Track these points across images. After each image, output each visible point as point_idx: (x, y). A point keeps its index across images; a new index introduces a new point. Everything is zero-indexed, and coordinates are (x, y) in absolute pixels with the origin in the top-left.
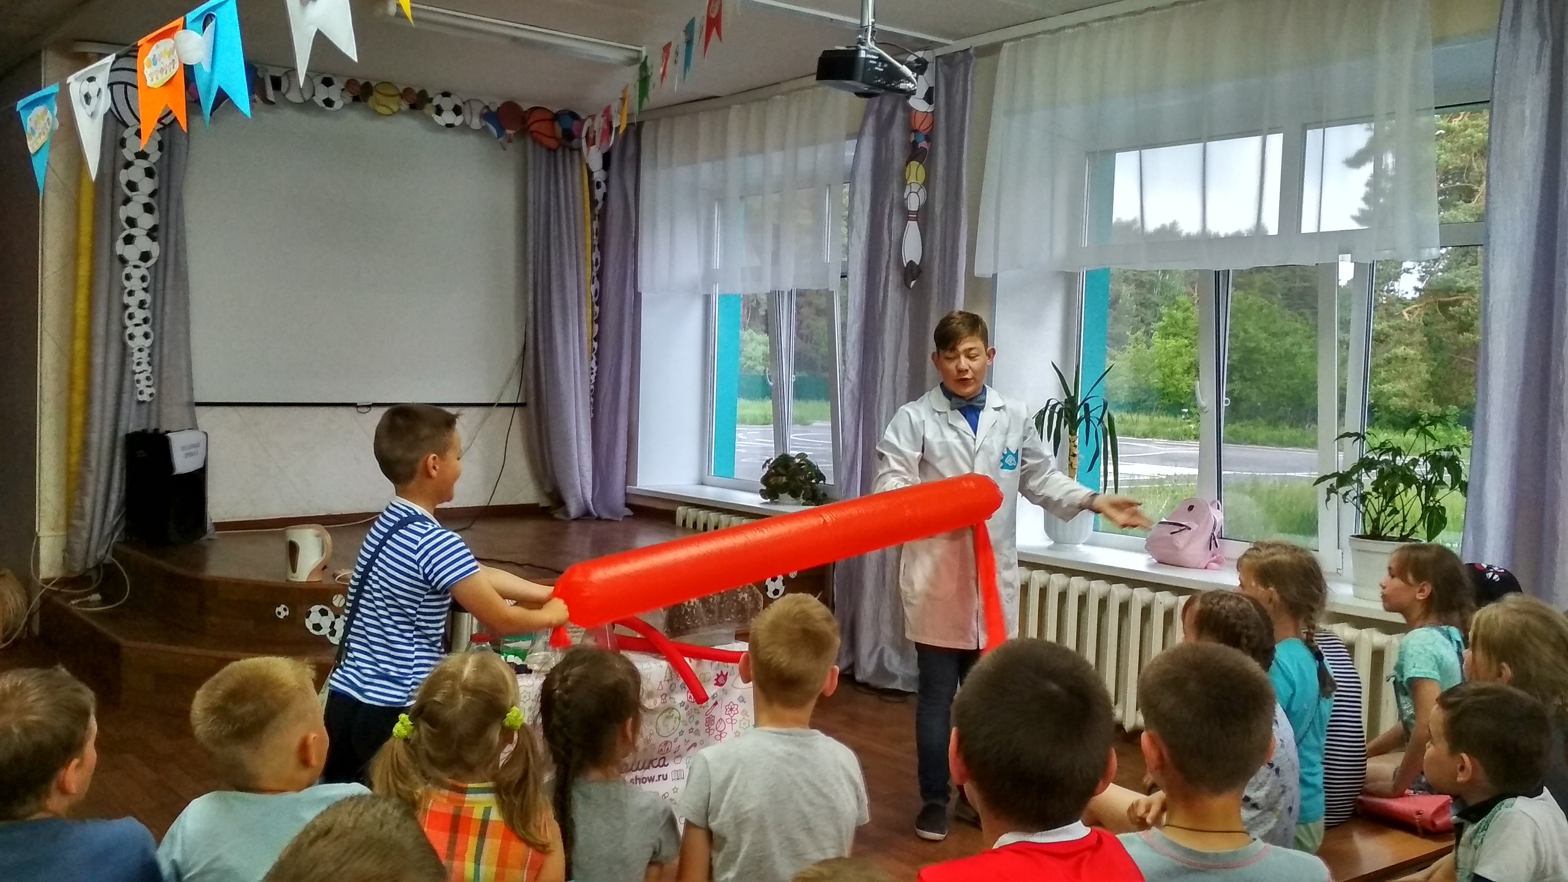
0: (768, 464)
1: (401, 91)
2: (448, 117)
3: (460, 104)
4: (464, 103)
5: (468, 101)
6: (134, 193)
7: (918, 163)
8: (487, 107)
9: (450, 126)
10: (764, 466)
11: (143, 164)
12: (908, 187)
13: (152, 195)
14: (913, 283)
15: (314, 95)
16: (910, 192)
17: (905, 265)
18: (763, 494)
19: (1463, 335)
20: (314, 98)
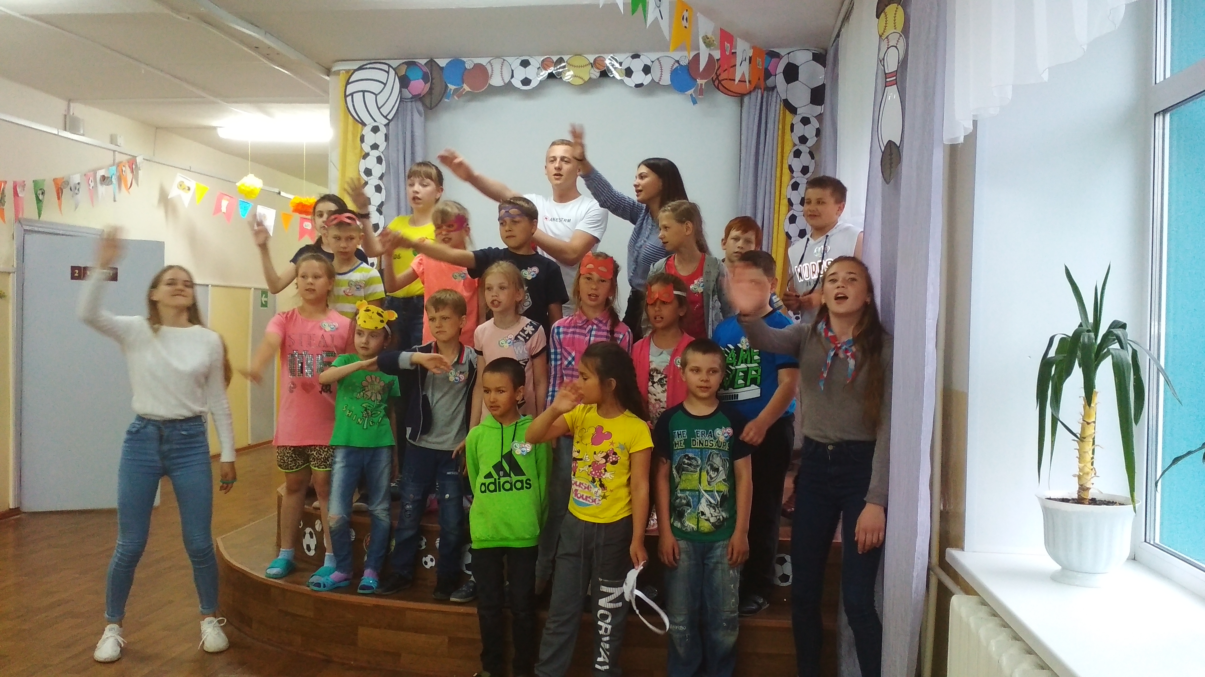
1: (592, 62)
2: (639, 77)
3: (649, 64)
4: (653, 62)
5: (658, 59)
6: (369, 178)
8: (678, 62)
9: (638, 86)
11: (375, 153)
13: (381, 178)
15: (512, 76)
16: (888, 48)
20: (512, 80)
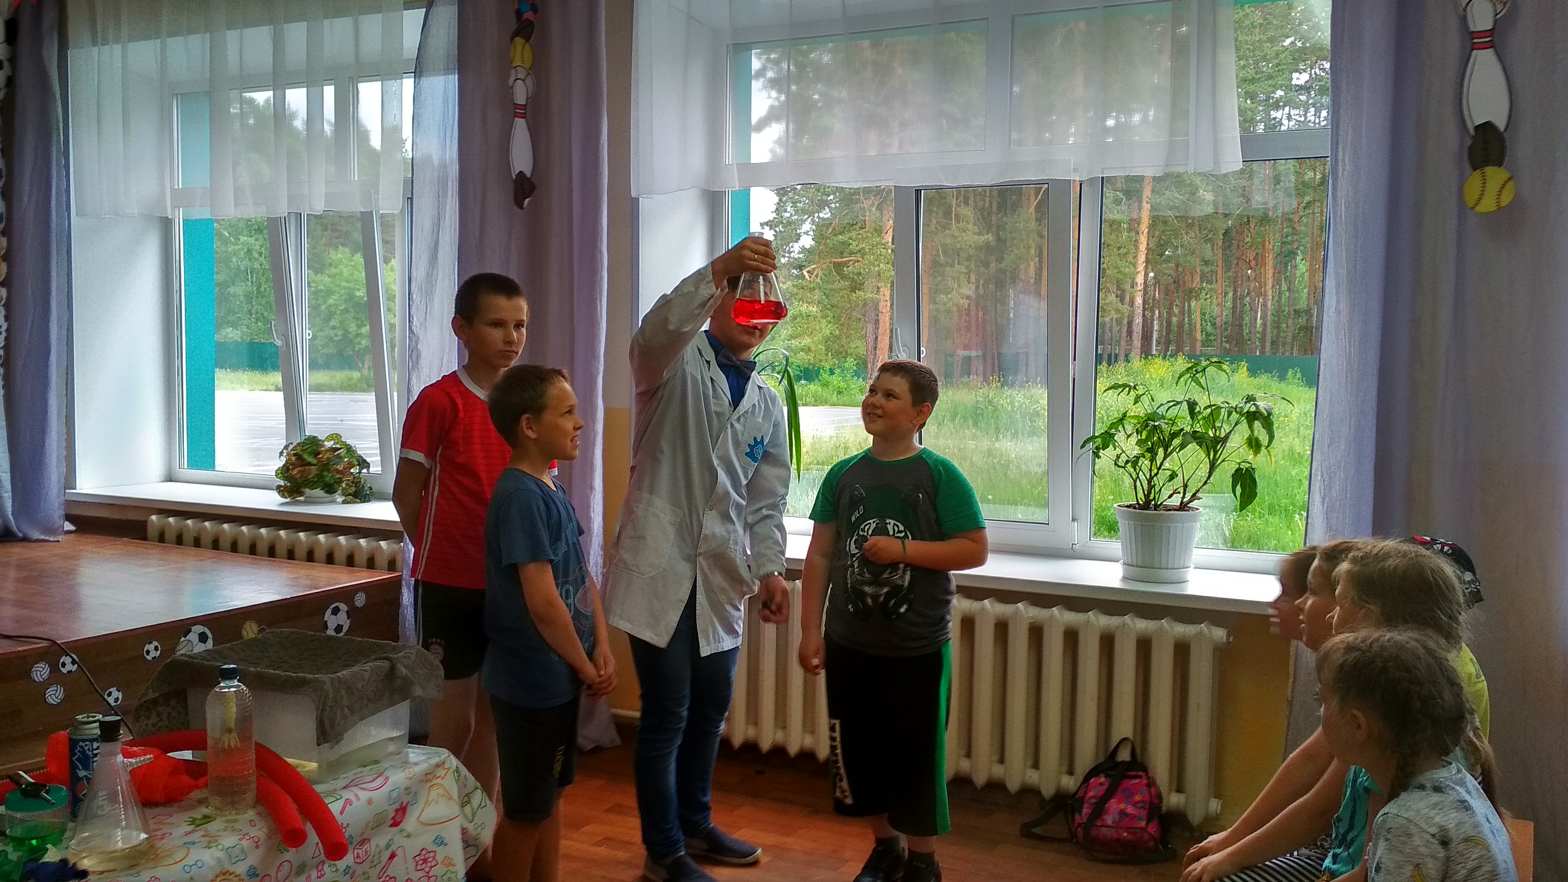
0: (285, 451)
7: (523, 41)
10: (281, 454)
12: (513, 71)
14: (527, 200)
16: (516, 79)
17: (514, 177)
18: (281, 490)
19: (855, 293)
